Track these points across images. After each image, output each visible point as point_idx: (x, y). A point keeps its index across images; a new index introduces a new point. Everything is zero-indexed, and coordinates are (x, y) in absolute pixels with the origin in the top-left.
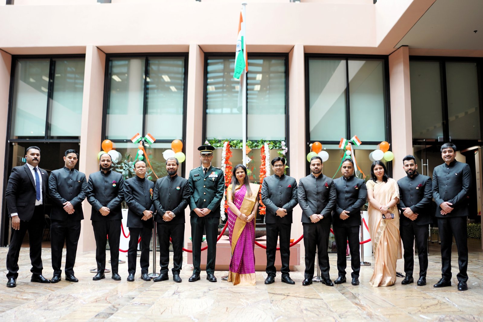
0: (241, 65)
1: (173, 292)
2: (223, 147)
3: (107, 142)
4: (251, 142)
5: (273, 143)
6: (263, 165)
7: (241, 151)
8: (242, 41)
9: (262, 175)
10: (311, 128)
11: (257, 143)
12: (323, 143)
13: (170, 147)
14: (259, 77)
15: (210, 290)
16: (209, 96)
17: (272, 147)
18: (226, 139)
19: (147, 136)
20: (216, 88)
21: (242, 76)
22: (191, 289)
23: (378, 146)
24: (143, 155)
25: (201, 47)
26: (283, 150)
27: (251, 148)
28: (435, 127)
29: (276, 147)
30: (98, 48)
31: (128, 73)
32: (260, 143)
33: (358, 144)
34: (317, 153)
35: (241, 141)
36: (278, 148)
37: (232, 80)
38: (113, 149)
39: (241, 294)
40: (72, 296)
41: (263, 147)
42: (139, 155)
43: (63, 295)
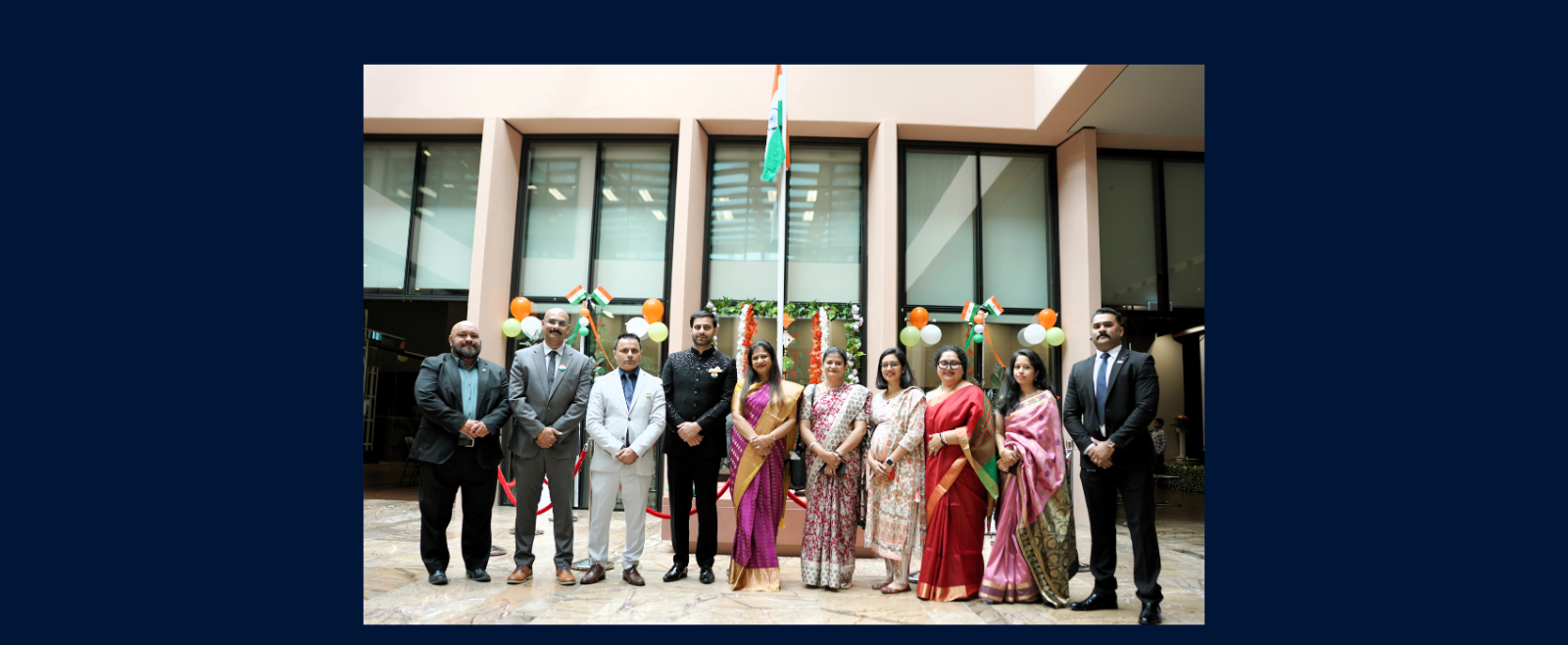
0: (776, 156)
1: (621, 605)
2: (740, 313)
3: (521, 301)
4: (794, 306)
5: (835, 308)
6: (816, 350)
7: (774, 321)
8: (780, 110)
9: (814, 369)
10: (910, 282)
11: (806, 307)
12: (931, 309)
13: (640, 313)
14: (812, 195)
15: (699, 599)
16: (714, 230)
17: (833, 316)
18: (746, 299)
19: (596, 292)
20: (735, 216)
21: (779, 175)
22: (660, 598)
23: (1035, 317)
24: (589, 327)
25: (703, 124)
26: (854, 321)
27: (794, 316)
28: (1144, 283)
29: (841, 316)
30: (507, 123)
31: (577, 183)
32: (811, 307)
33: (998, 312)
34: (920, 329)
35: (775, 304)
36: (844, 318)
37: (765, 201)
38: (531, 315)
39: (764, 611)
40: (401, 612)
41: (817, 316)
42: (580, 326)
43: (383, 610)
